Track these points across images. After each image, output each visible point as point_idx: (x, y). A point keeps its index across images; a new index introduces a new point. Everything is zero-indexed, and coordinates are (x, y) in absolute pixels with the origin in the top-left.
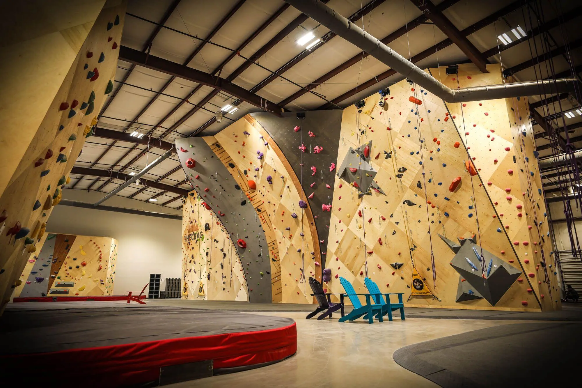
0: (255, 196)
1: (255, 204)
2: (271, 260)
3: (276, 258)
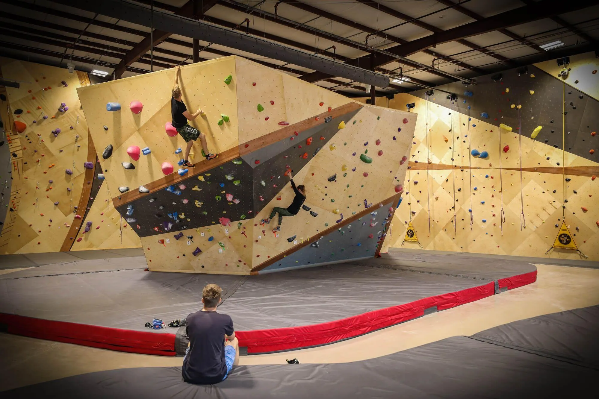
0: (15, 139)
1: (12, 148)
2: (9, 209)
3: (15, 208)
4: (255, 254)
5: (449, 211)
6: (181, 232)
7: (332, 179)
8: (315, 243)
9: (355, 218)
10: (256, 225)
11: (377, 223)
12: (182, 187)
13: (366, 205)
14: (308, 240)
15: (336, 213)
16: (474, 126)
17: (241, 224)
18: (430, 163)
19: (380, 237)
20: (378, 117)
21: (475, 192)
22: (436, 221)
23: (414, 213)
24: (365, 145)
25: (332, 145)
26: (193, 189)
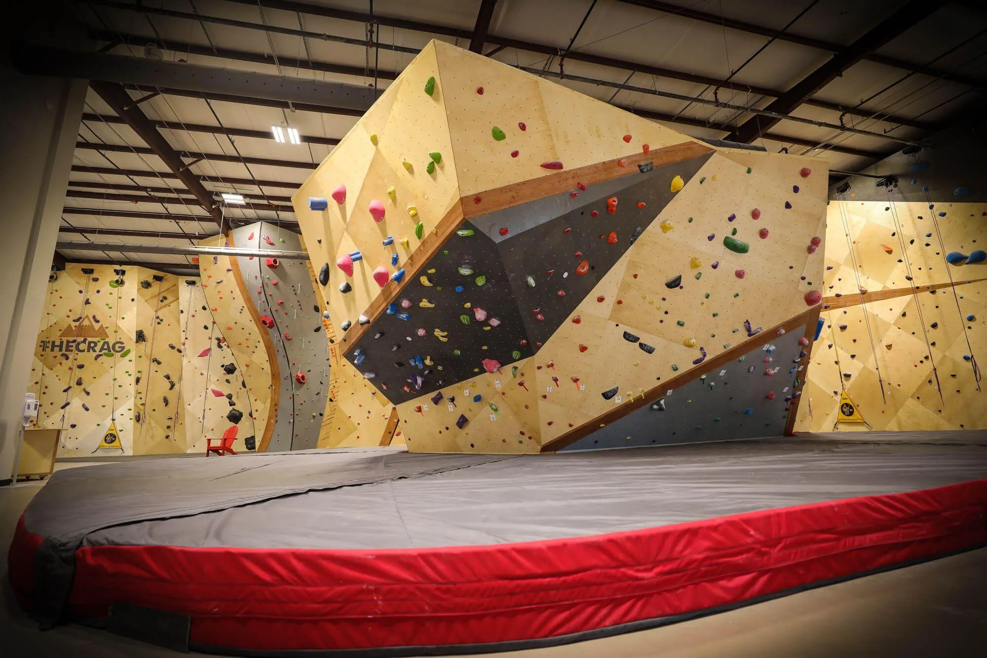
1: (329, 333)
2: (328, 399)
3: (334, 398)
4: (544, 419)
5: (919, 364)
6: (440, 393)
7: (675, 284)
8: (658, 403)
9: (730, 356)
10: (539, 368)
11: (778, 368)
12: (405, 304)
13: (749, 330)
14: (643, 395)
15: (690, 346)
16: (943, 215)
17: (516, 368)
18: (864, 292)
19: (789, 399)
20: (747, 169)
21: (971, 324)
22: (894, 384)
23: (848, 376)
24: (731, 219)
25: (664, 222)
26: (421, 305)
